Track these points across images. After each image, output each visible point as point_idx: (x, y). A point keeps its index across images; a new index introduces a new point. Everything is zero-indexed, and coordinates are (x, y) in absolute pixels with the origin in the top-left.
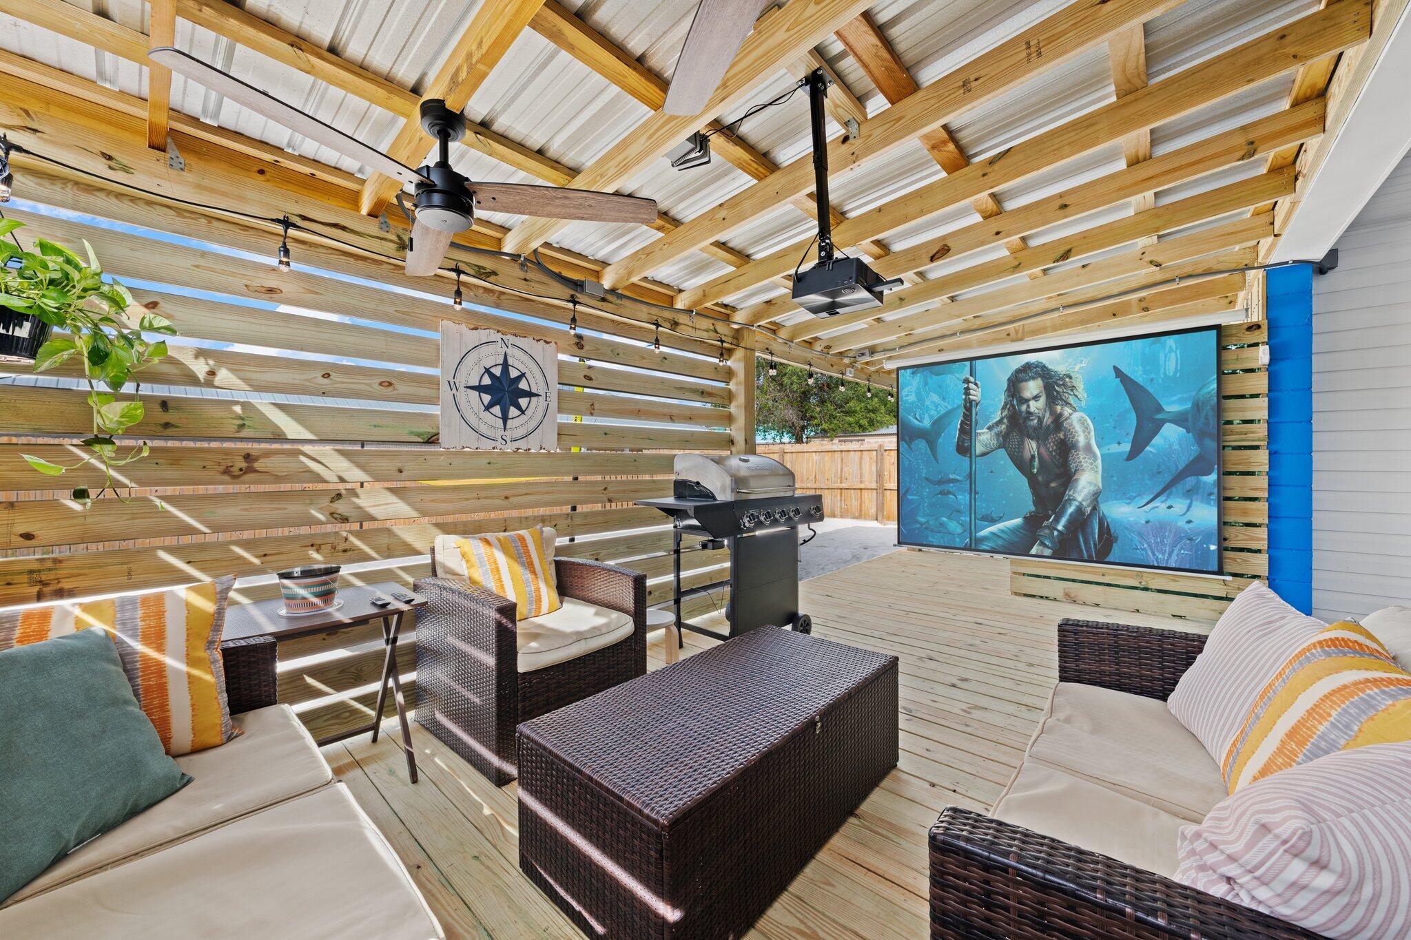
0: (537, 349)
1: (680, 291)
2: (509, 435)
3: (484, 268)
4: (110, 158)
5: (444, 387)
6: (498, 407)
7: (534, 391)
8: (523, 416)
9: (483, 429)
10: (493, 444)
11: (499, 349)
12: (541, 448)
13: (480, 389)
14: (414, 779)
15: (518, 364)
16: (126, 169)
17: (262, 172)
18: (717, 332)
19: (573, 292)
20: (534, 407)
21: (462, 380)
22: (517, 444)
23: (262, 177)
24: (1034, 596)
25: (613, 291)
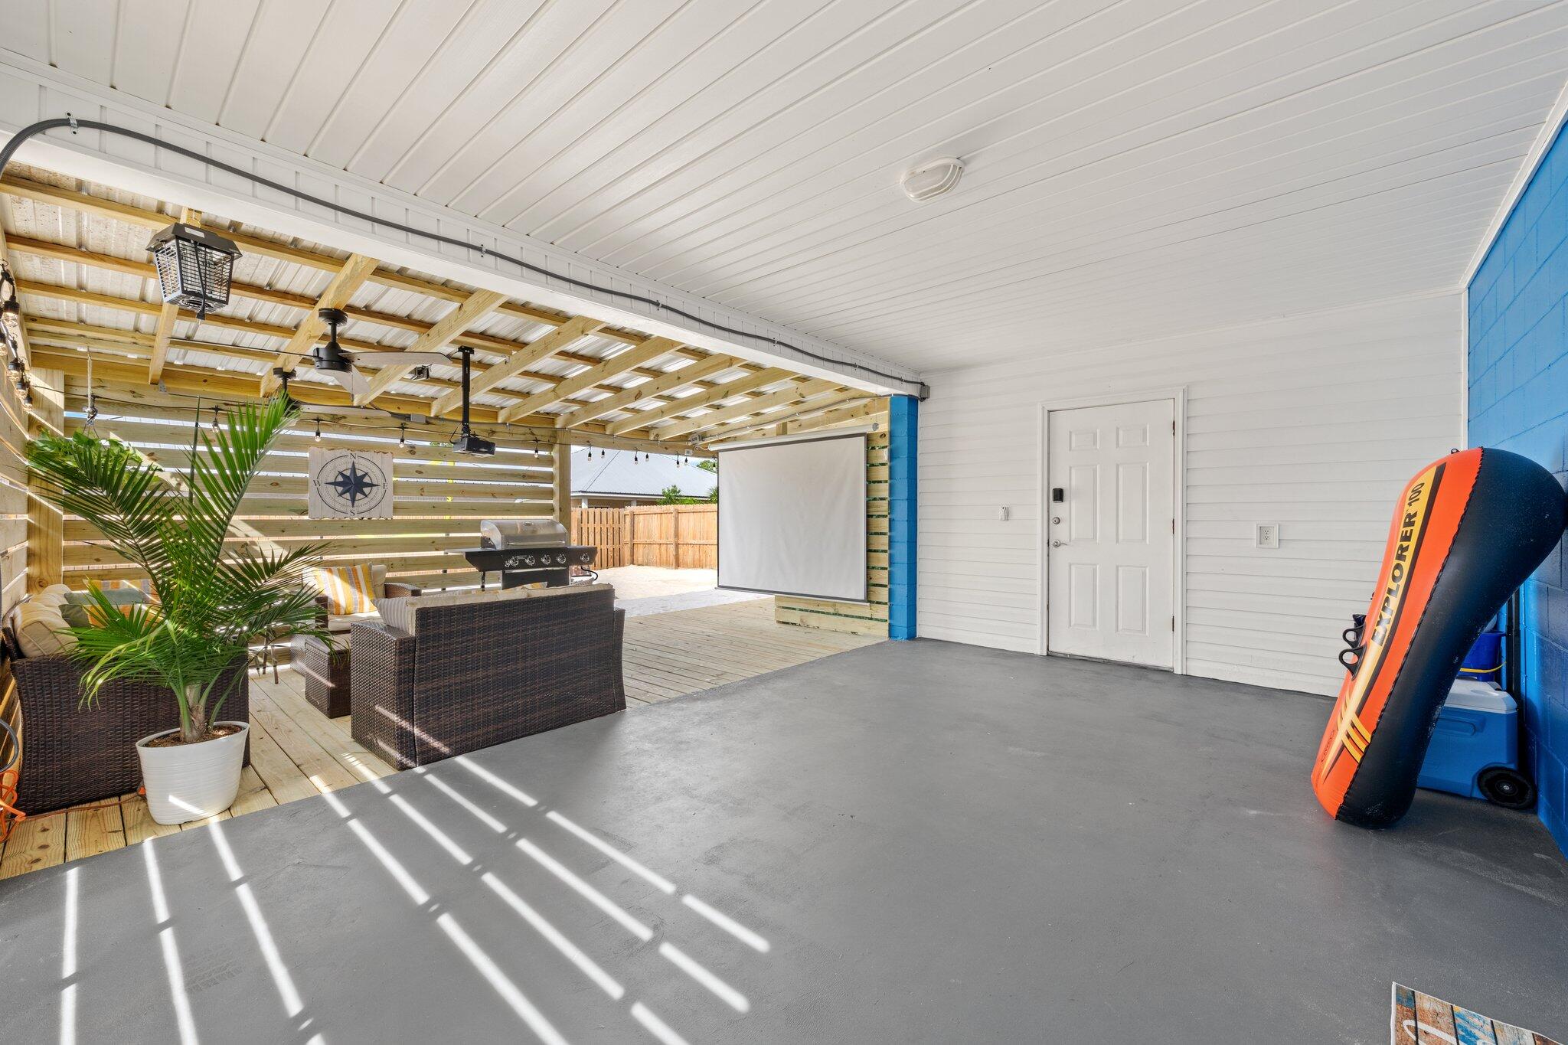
0: (377, 458)
1: (502, 408)
2: (355, 510)
3: (336, 415)
4: (134, 392)
5: (311, 484)
6: (348, 494)
7: (375, 482)
8: (366, 498)
9: (338, 507)
10: (345, 515)
11: (350, 460)
12: (380, 517)
13: (335, 484)
14: (277, 683)
15: (362, 467)
16: (141, 396)
17: (205, 381)
18: (533, 434)
19: (403, 422)
20: (376, 493)
21: (323, 479)
22: (361, 516)
23: (206, 384)
24: (788, 623)
25: (436, 417)
